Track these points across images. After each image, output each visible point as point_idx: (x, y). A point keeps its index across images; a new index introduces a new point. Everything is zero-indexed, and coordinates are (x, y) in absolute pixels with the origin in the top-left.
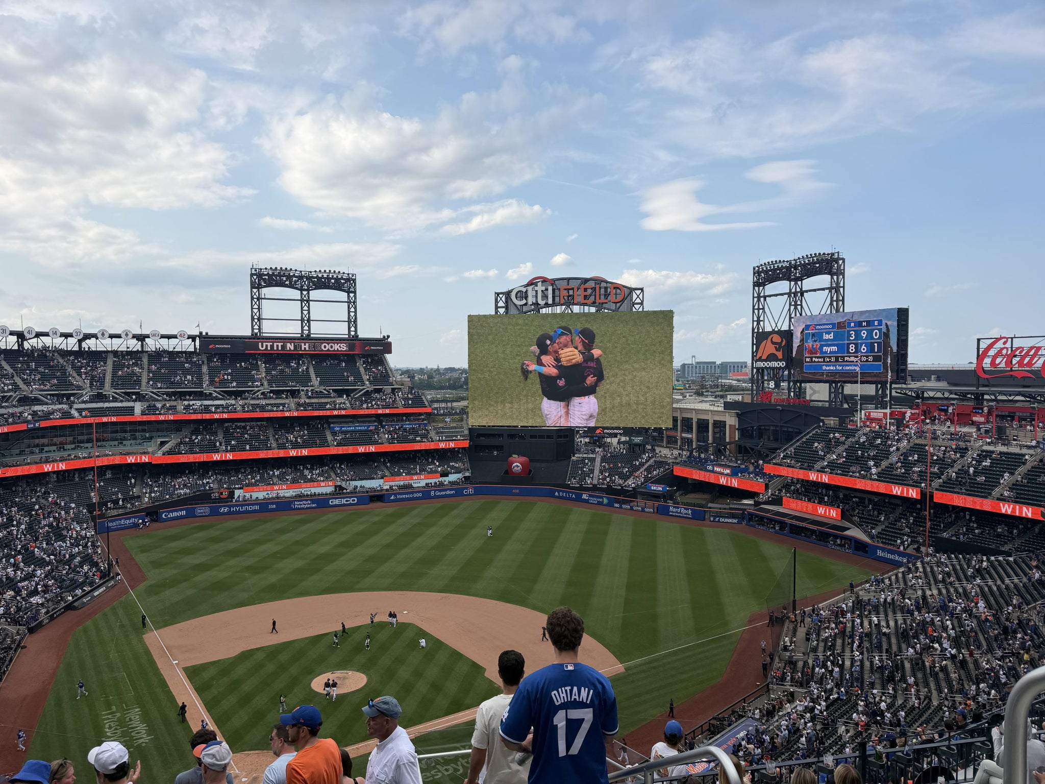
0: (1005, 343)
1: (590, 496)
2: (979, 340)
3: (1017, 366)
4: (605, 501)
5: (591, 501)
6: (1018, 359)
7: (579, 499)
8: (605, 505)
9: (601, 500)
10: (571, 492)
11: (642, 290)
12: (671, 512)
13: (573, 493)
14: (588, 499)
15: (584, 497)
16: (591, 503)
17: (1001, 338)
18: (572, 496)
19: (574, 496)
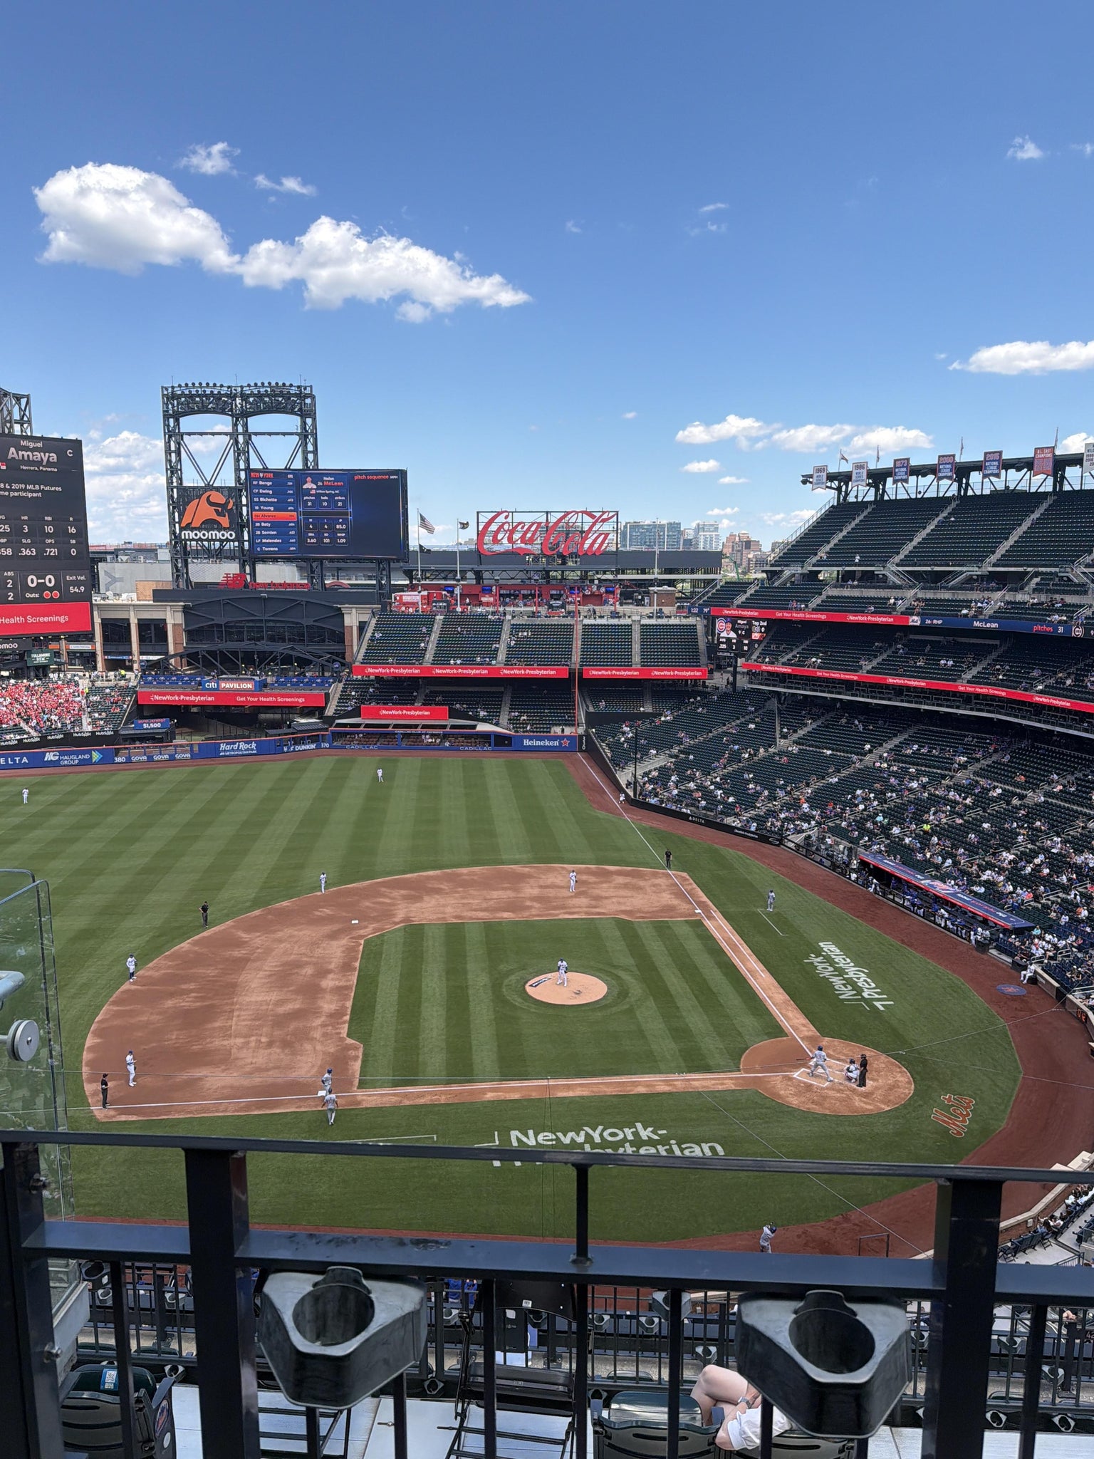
0: (506, 517)
1: (62, 754)
2: (478, 513)
3: (519, 542)
4: (96, 756)
5: (66, 762)
6: (520, 535)
7: (38, 762)
8: (96, 764)
9: (86, 757)
10: (17, 755)
11: (28, 397)
12: (222, 751)
13: (21, 756)
14: (59, 760)
15: (50, 757)
16: (64, 766)
17: (502, 512)
18: (20, 760)
19: (25, 760)
